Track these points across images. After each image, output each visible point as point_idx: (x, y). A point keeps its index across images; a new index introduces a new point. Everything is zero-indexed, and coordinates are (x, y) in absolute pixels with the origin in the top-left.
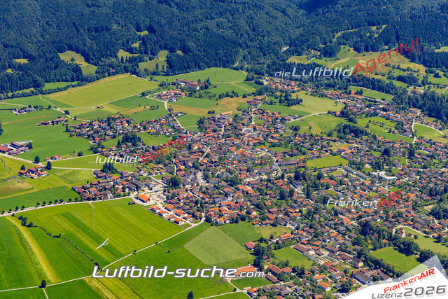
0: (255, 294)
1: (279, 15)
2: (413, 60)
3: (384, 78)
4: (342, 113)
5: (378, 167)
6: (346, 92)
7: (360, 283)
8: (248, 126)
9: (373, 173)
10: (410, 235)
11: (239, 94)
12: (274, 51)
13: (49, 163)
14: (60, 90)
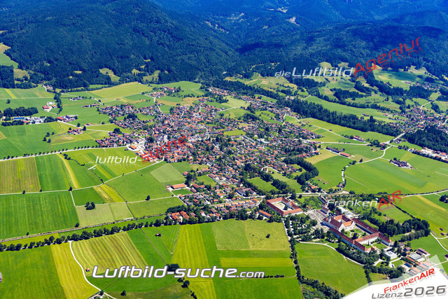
0: (183, 198)
1: (224, 54)
2: (291, 82)
3: (274, 91)
4: (248, 108)
5: (261, 136)
6: (253, 97)
7: (239, 195)
8: (196, 112)
9: (258, 139)
10: (270, 171)
11: (195, 96)
12: (218, 74)
13: (85, 127)
14: (98, 89)
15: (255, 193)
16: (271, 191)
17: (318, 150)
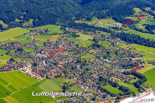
0: (63, 102)
1: (72, 6)
2: (117, 22)
3: (108, 28)
4: (93, 40)
5: (105, 58)
6: (95, 33)
7: (99, 97)
8: (61, 45)
9: (104, 60)
10: (116, 80)
11: (58, 34)
12: (70, 19)
15: (109, 96)
16: (120, 94)
17: (143, 64)
